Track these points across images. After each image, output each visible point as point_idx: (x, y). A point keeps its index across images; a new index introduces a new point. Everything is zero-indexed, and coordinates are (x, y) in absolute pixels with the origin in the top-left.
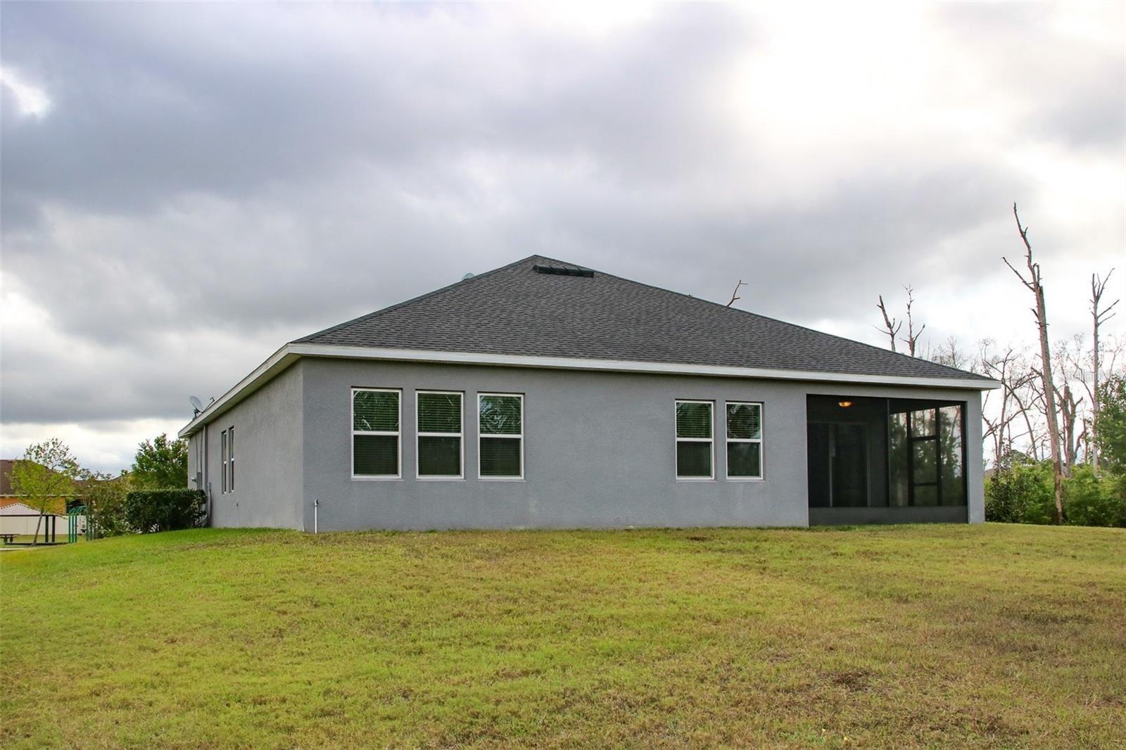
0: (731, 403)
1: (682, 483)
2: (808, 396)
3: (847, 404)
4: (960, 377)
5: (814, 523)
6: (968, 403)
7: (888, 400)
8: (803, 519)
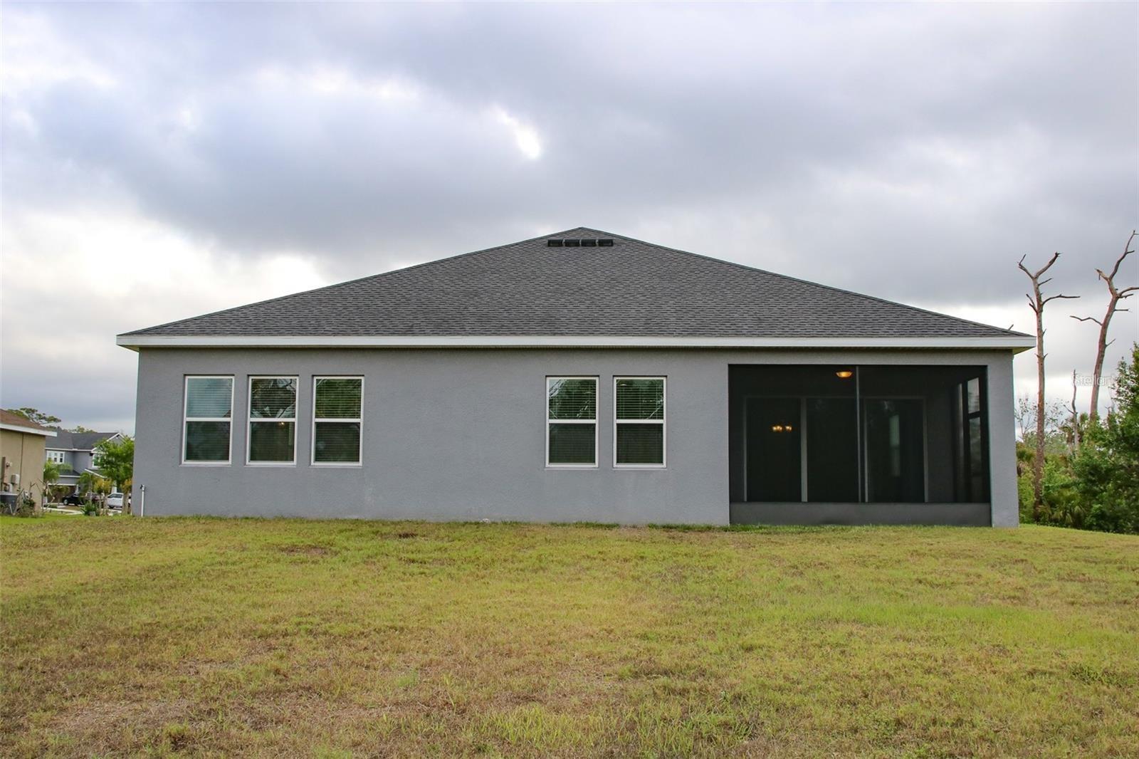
0: (620, 378)
1: (552, 471)
2: (730, 366)
3: (844, 374)
4: (984, 335)
5: (737, 522)
6: (989, 367)
7: (857, 368)
8: (722, 517)
